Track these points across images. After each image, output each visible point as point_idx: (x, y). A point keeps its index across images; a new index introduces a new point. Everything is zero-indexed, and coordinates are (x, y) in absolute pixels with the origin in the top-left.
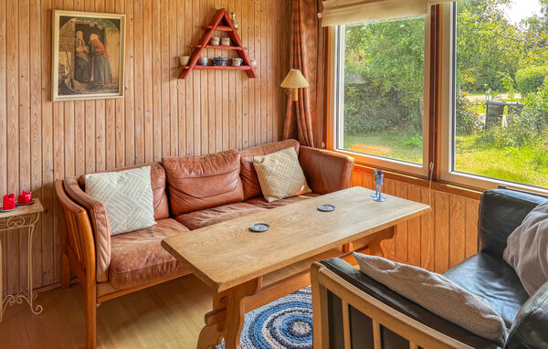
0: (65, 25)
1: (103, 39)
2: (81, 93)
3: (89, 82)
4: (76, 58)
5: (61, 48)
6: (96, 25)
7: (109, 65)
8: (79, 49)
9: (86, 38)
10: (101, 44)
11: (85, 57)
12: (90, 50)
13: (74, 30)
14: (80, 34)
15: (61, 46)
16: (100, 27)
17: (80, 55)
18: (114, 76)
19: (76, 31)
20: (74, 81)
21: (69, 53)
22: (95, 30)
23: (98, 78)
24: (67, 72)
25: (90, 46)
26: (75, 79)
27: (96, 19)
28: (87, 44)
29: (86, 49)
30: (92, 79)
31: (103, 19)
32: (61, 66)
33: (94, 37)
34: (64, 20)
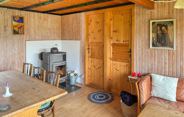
0: (154, 25)
1: (167, 28)
2: (159, 47)
3: (162, 43)
4: (157, 35)
5: (153, 32)
6: (164, 24)
7: (169, 38)
8: (158, 32)
9: (161, 28)
10: (166, 30)
11: (160, 35)
12: (162, 32)
13: (156, 26)
14: (159, 27)
15: (152, 32)
16: (166, 24)
17: (159, 34)
18: (171, 41)
19: (157, 26)
20: (157, 43)
21: (155, 34)
22: (164, 25)
23: (165, 42)
24: (154, 40)
25: (162, 31)
26: (157, 42)
27: (164, 22)
28: (161, 30)
29: (161, 32)
30: (163, 42)
31: (166, 21)
32: (153, 38)
33: (163, 28)
34: (153, 23)
